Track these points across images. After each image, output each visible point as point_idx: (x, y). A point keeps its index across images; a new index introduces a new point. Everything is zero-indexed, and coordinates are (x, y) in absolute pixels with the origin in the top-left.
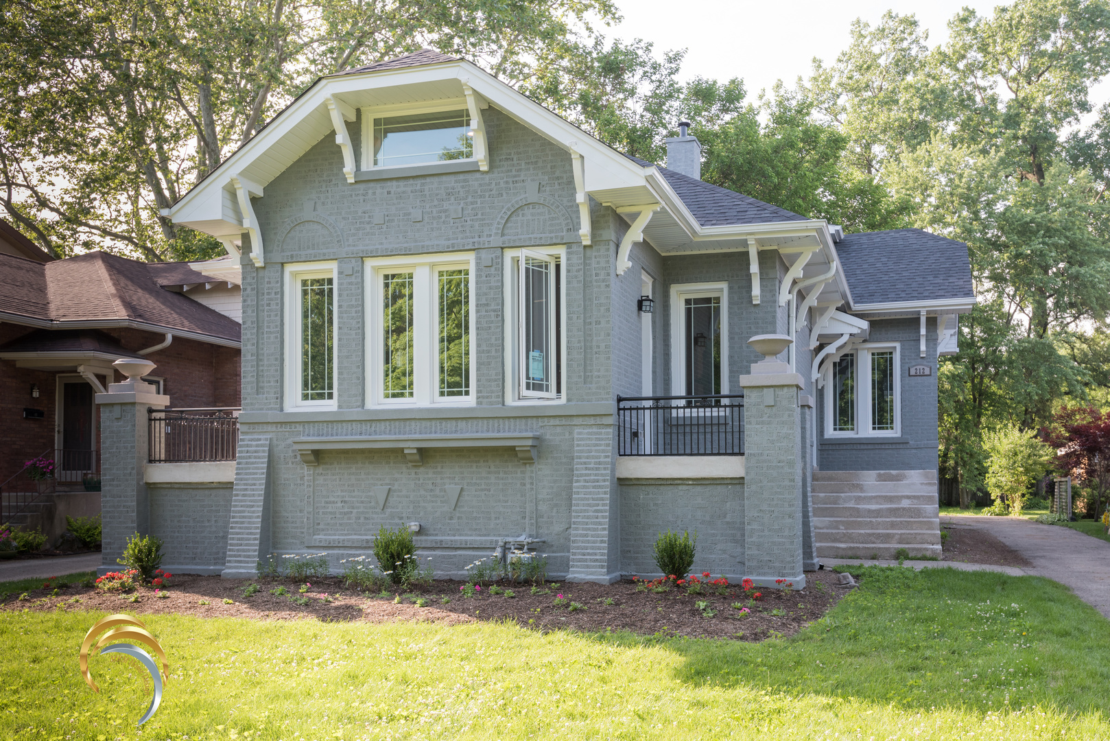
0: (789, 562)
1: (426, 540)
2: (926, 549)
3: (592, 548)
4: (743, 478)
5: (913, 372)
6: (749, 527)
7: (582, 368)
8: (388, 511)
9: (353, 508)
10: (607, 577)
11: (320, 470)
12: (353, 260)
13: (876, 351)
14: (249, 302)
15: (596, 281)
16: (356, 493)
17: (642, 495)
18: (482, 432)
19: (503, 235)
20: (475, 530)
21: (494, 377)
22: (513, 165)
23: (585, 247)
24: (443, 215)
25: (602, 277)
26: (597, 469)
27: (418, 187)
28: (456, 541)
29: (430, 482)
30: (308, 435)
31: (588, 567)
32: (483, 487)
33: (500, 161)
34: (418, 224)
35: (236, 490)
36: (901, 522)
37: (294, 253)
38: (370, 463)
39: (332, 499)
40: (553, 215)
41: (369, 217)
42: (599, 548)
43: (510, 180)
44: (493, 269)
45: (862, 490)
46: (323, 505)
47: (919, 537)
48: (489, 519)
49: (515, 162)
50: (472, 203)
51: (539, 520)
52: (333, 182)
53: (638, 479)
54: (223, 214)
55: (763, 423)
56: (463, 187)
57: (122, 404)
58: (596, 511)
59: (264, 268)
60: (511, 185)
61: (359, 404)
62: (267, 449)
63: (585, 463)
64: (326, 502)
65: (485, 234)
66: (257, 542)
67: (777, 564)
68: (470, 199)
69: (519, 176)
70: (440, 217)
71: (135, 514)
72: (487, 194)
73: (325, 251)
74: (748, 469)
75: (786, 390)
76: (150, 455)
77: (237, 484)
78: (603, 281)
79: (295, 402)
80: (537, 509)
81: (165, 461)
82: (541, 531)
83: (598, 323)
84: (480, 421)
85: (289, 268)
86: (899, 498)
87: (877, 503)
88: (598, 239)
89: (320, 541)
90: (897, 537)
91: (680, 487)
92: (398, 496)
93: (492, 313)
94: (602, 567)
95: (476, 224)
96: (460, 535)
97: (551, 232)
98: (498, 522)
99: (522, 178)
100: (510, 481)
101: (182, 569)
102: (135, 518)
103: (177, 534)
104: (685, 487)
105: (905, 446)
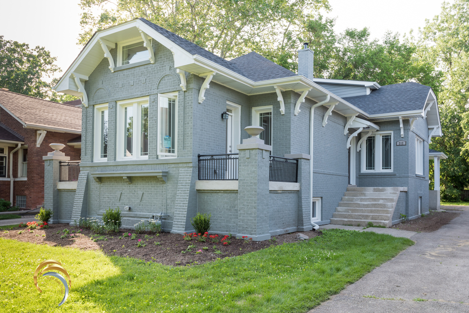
0: (254, 229)
1: (132, 214)
2: (381, 223)
3: (181, 219)
4: (237, 190)
5: (398, 144)
6: (239, 212)
7: (182, 143)
8: (121, 201)
9: (111, 200)
10: (184, 232)
11: (102, 185)
12: (113, 102)
13: (384, 135)
14: (84, 121)
15: (188, 106)
16: (112, 194)
17: (206, 197)
18: (150, 170)
19: (158, 89)
20: (147, 210)
21: (154, 147)
22: (162, 60)
23: (185, 92)
24: (140, 82)
25: (190, 104)
26: (186, 186)
27: (133, 72)
28: (140, 214)
29: (134, 190)
30: (99, 171)
31: (179, 227)
32: (150, 192)
33: (158, 58)
34: (132, 87)
35: (77, 192)
36: (375, 210)
37: (96, 101)
38: (116, 182)
39: (105, 196)
40: (174, 79)
41: (118, 85)
42: (183, 219)
43: (161, 66)
44: (154, 103)
45: (365, 196)
46: (102, 198)
47: (380, 217)
48: (152, 206)
49: (163, 58)
50: (149, 77)
51: (168, 207)
52: (108, 73)
53: (204, 190)
54: (69, 87)
55: (245, 166)
56: (146, 70)
57: (50, 160)
58: (183, 204)
59: (88, 107)
60: (161, 68)
61: (113, 159)
62: (86, 176)
63: (182, 183)
64: (103, 198)
65: (152, 89)
66: (80, 212)
67: (249, 229)
68: (148, 75)
69: (164, 64)
70: (139, 83)
71: (52, 201)
72: (154, 72)
73: (105, 99)
74: (239, 186)
75: (254, 150)
76: (60, 179)
77: (77, 190)
78: (190, 105)
79: (98, 158)
80: (166, 202)
81: (68, 181)
82: (168, 211)
83: (188, 123)
84: (149, 165)
85: (96, 107)
86: (378, 199)
87: (369, 201)
88: (188, 88)
89: (101, 213)
90: (371, 217)
91: (219, 194)
92: (124, 196)
93: (154, 121)
94: (183, 227)
95: (150, 85)
96: (143, 212)
97: (173, 86)
98: (154, 207)
99: (164, 65)
100: (158, 190)
101: (67, 222)
102: (52, 202)
103: (66, 208)
104: (221, 194)
105: (394, 176)
